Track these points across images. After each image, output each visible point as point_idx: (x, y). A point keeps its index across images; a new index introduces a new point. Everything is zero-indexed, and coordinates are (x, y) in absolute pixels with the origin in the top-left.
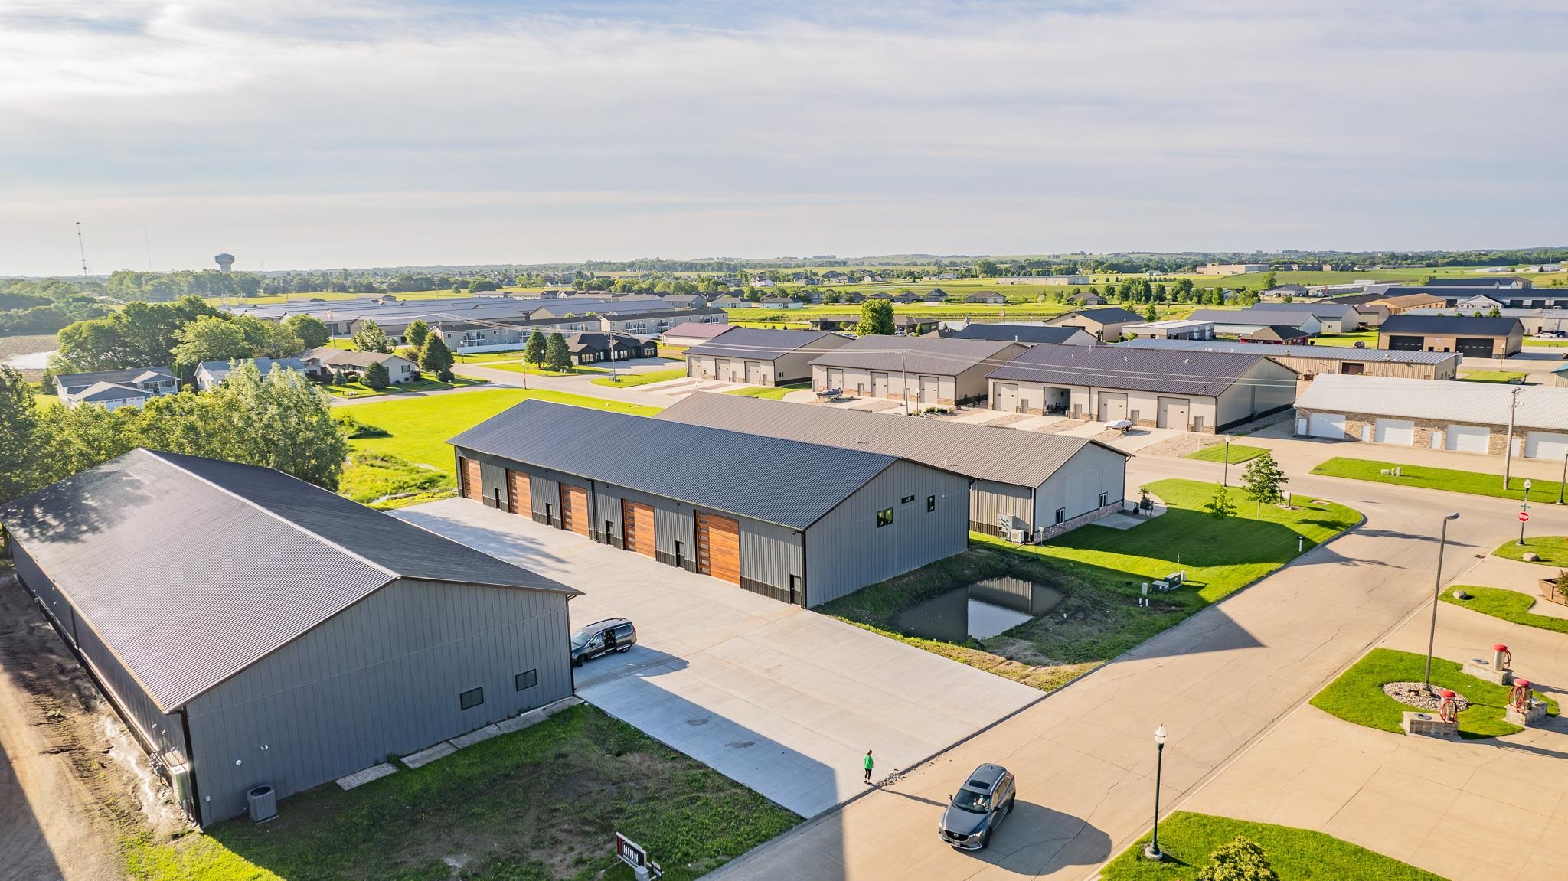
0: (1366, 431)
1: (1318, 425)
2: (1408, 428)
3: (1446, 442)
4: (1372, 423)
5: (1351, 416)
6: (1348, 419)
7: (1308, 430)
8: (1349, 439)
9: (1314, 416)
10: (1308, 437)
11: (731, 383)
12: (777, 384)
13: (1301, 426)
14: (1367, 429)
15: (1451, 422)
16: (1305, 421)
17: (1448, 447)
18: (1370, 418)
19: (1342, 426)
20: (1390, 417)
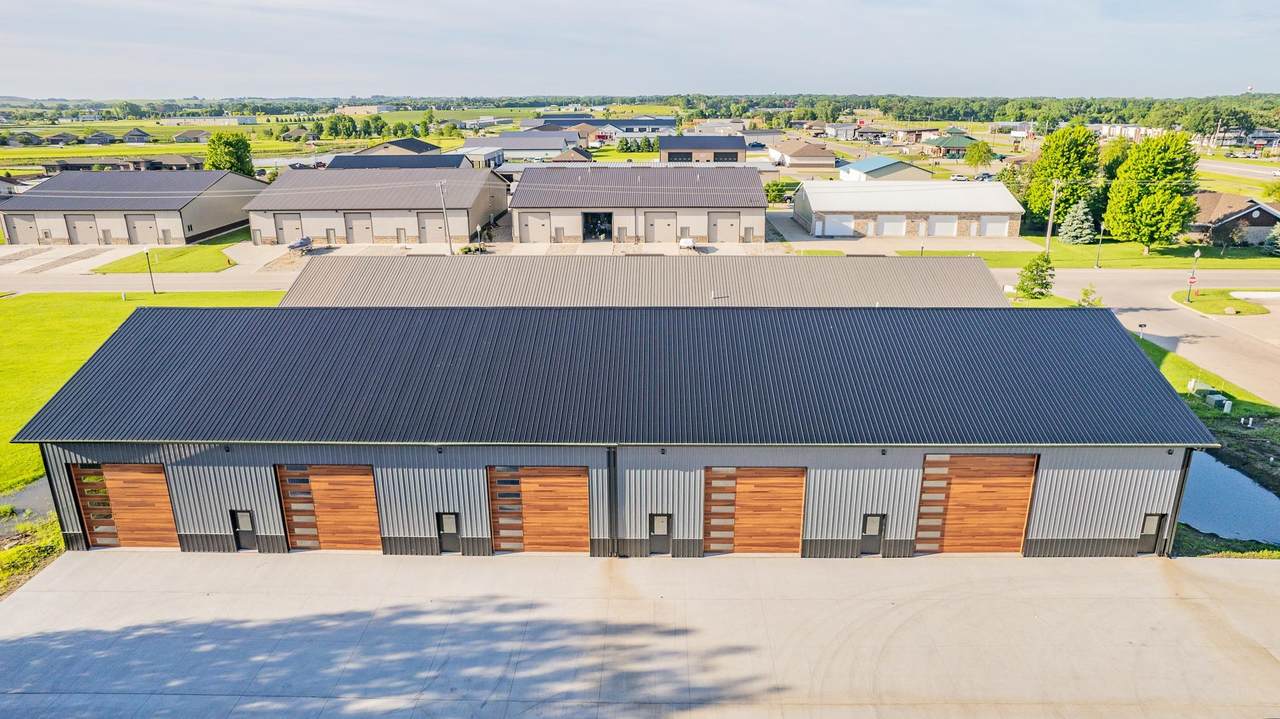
0: (870, 227)
1: (832, 225)
2: (901, 221)
3: (928, 229)
4: (875, 219)
5: (859, 215)
6: (856, 217)
7: (823, 231)
8: (857, 236)
9: (828, 218)
10: (823, 237)
11: (103, 246)
12: (189, 240)
13: (818, 229)
14: (871, 224)
15: (931, 213)
16: (821, 223)
17: (930, 233)
18: (872, 215)
19: (852, 225)
20: (889, 213)
